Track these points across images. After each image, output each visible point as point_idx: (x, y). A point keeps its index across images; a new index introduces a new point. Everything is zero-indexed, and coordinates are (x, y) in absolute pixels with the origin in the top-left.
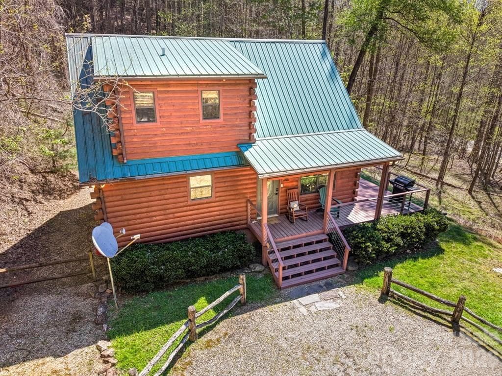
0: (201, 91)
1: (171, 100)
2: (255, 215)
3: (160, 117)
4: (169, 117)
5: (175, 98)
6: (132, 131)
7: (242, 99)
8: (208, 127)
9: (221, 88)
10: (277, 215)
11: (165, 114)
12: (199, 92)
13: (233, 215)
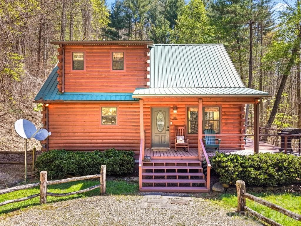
0: (112, 53)
1: (94, 57)
2: (149, 144)
3: (86, 67)
4: (92, 67)
5: (95, 56)
6: (70, 74)
7: (139, 58)
8: (116, 75)
9: (125, 51)
10: (169, 148)
11: (89, 66)
12: (111, 53)
13: (132, 141)
